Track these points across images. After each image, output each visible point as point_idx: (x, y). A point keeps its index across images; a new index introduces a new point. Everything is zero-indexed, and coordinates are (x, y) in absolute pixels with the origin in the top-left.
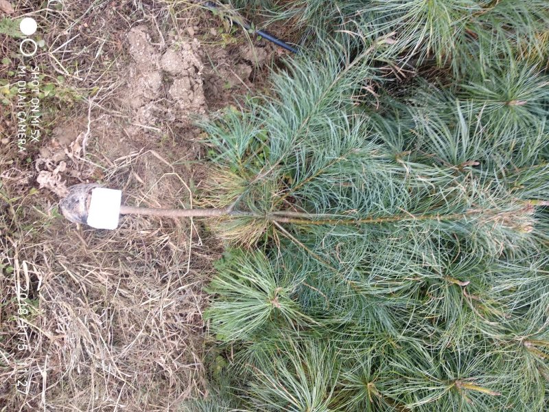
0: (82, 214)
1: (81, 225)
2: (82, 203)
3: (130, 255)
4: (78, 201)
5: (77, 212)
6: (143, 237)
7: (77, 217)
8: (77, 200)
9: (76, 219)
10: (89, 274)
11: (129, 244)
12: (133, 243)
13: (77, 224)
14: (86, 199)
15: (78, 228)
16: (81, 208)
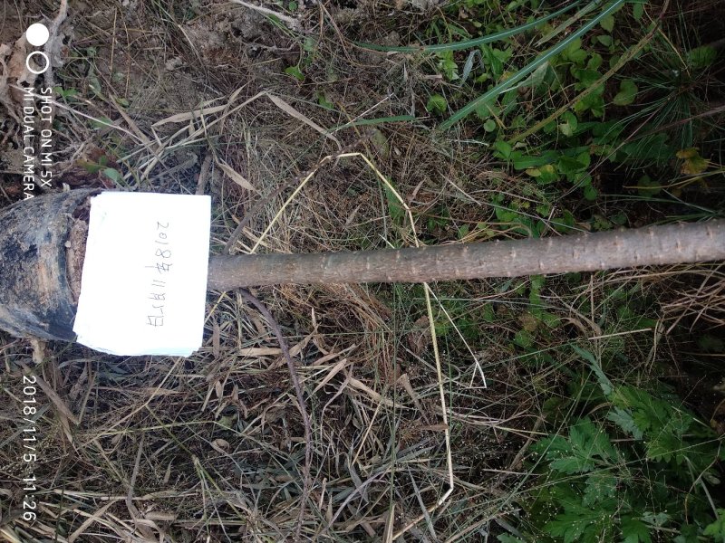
0: (48, 304)
1: (50, 345)
2: (48, 256)
3: (221, 434)
4: (33, 249)
5: (29, 296)
6: (256, 366)
7: (31, 316)
8: (25, 247)
9: (29, 323)
10: (86, 524)
11: (214, 395)
12: (228, 390)
13: (35, 343)
14: (67, 237)
15: (38, 357)
16: (45, 276)
